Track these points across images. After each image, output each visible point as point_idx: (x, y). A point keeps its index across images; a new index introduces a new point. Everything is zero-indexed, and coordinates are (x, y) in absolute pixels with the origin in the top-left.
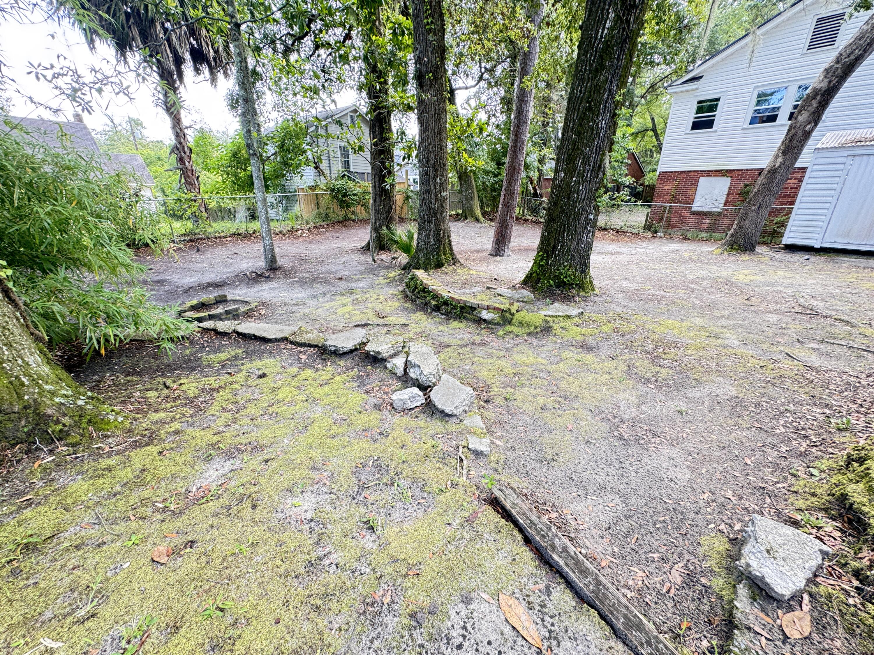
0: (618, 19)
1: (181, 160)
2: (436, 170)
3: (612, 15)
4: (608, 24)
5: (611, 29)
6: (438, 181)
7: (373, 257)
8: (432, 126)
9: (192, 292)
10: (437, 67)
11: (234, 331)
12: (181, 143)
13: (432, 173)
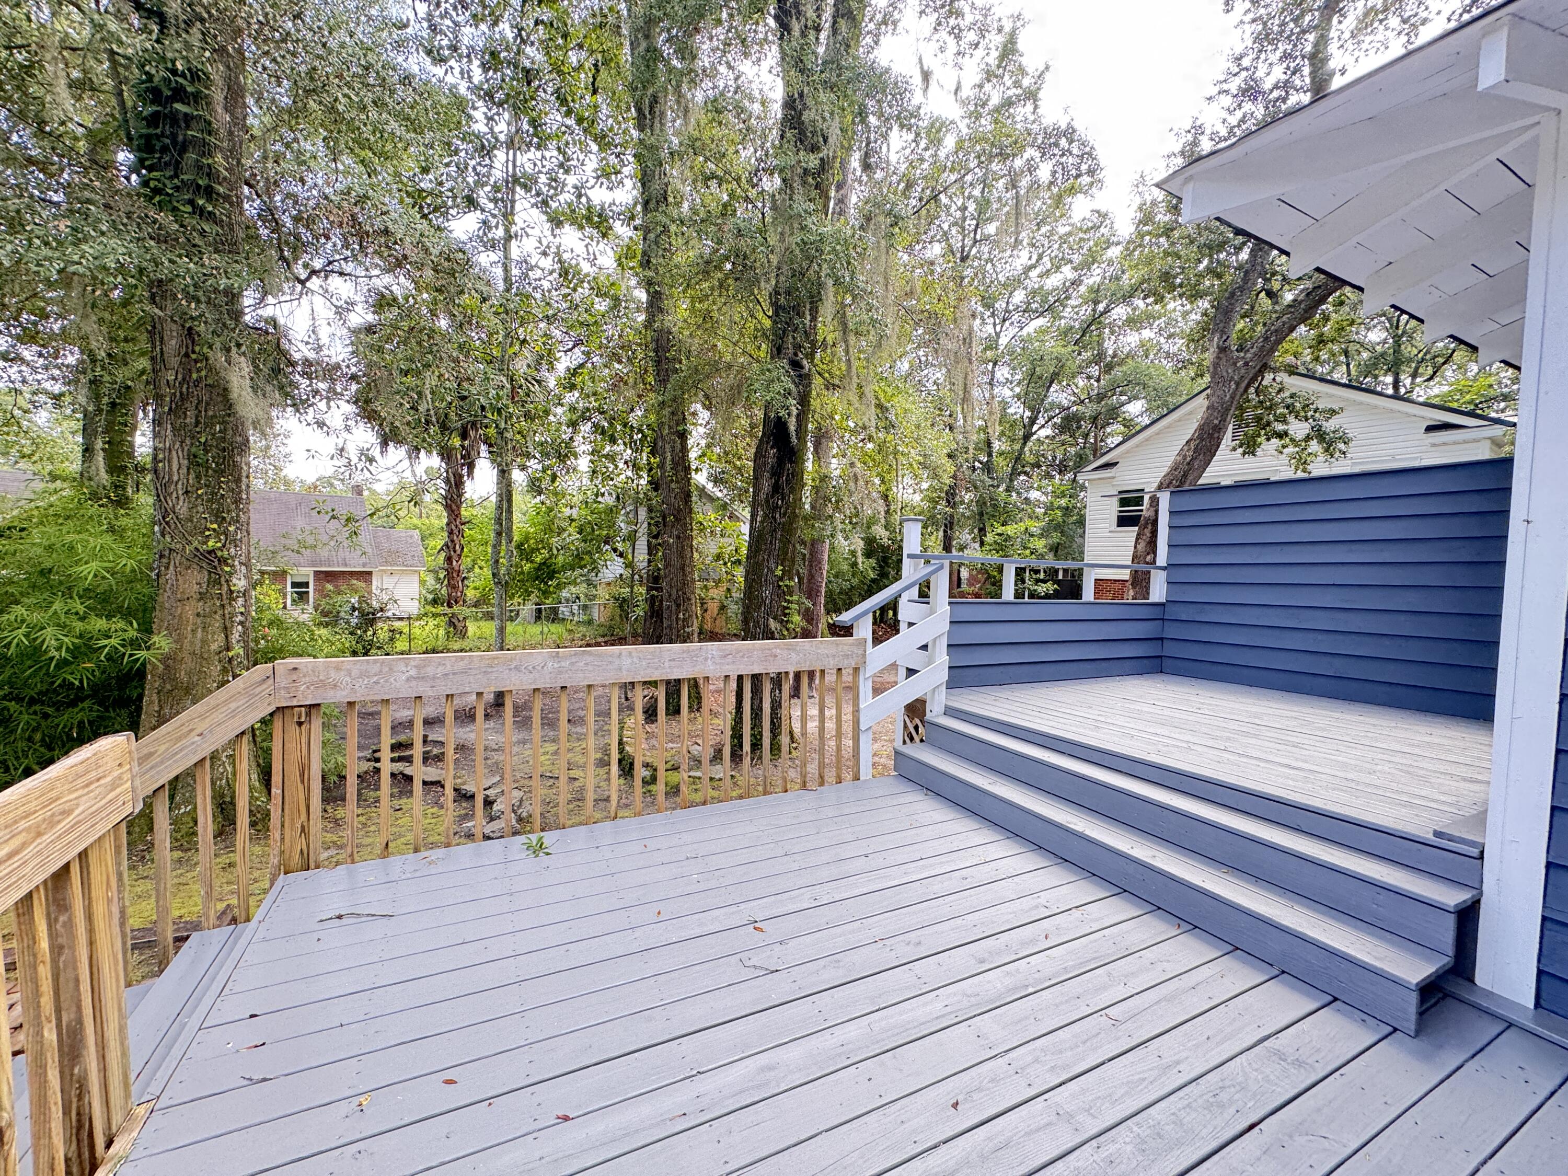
0: (765, 516)
1: (449, 559)
2: (678, 606)
3: (761, 513)
4: (759, 519)
5: (761, 522)
6: (681, 616)
7: (626, 693)
8: (675, 562)
9: (400, 729)
10: (679, 510)
11: (401, 773)
12: (452, 541)
13: (674, 608)
